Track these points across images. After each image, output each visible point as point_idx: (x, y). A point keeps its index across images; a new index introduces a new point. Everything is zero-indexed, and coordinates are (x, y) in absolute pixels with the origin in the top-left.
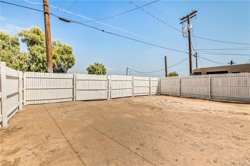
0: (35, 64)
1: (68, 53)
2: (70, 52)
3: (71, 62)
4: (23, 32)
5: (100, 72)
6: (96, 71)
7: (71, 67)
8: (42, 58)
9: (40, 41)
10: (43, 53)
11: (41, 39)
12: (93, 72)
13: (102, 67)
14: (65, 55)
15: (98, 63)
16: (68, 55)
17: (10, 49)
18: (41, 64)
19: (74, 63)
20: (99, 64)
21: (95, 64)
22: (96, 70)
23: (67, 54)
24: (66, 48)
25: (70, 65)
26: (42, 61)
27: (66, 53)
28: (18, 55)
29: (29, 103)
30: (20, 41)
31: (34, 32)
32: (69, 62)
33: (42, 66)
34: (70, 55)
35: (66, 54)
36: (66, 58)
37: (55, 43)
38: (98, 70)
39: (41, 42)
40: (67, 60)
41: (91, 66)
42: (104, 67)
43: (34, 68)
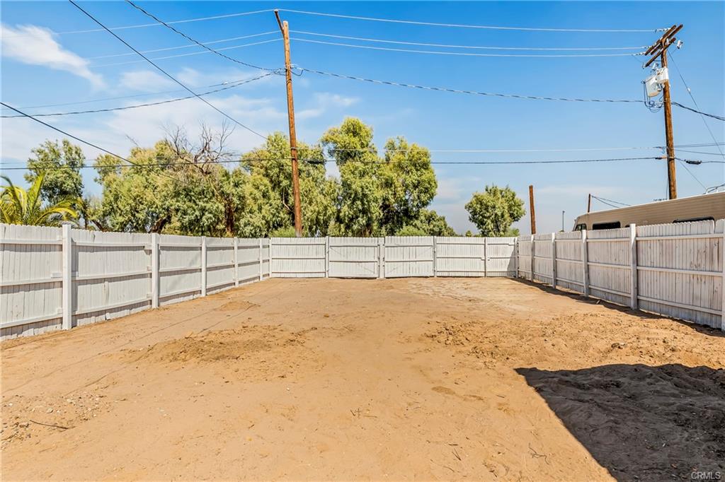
0: (349, 203)
1: (419, 168)
2: (425, 166)
3: (426, 191)
4: (330, 135)
5: (499, 214)
6: (488, 211)
7: (428, 203)
8: (359, 190)
9: (359, 148)
10: (363, 176)
11: (362, 144)
12: (481, 215)
13: (507, 199)
14: (412, 173)
15: (495, 186)
16: (419, 173)
17: (309, 174)
18: (359, 202)
19: (433, 194)
20: (499, 188)
21: (487, 190)
22: (490, 208)
23: (417, 170)
24: (413, 157)
25: (424, 197)
26: (360, 195)
27: (413, 168)
28: (322, 186)
29: (275, 275)
30: (326, 156)
31: (348, 131)
32: (421, 192)
33: (360, 207)
34: (424, 171)
35: (414, 171)
36: (414, 181)
37: (392, 144)
38: (494, 207)
39: (361, 150)
40: (415, 187)
41: (475, 196)
42: (516, 197)
43: (347, 213)
